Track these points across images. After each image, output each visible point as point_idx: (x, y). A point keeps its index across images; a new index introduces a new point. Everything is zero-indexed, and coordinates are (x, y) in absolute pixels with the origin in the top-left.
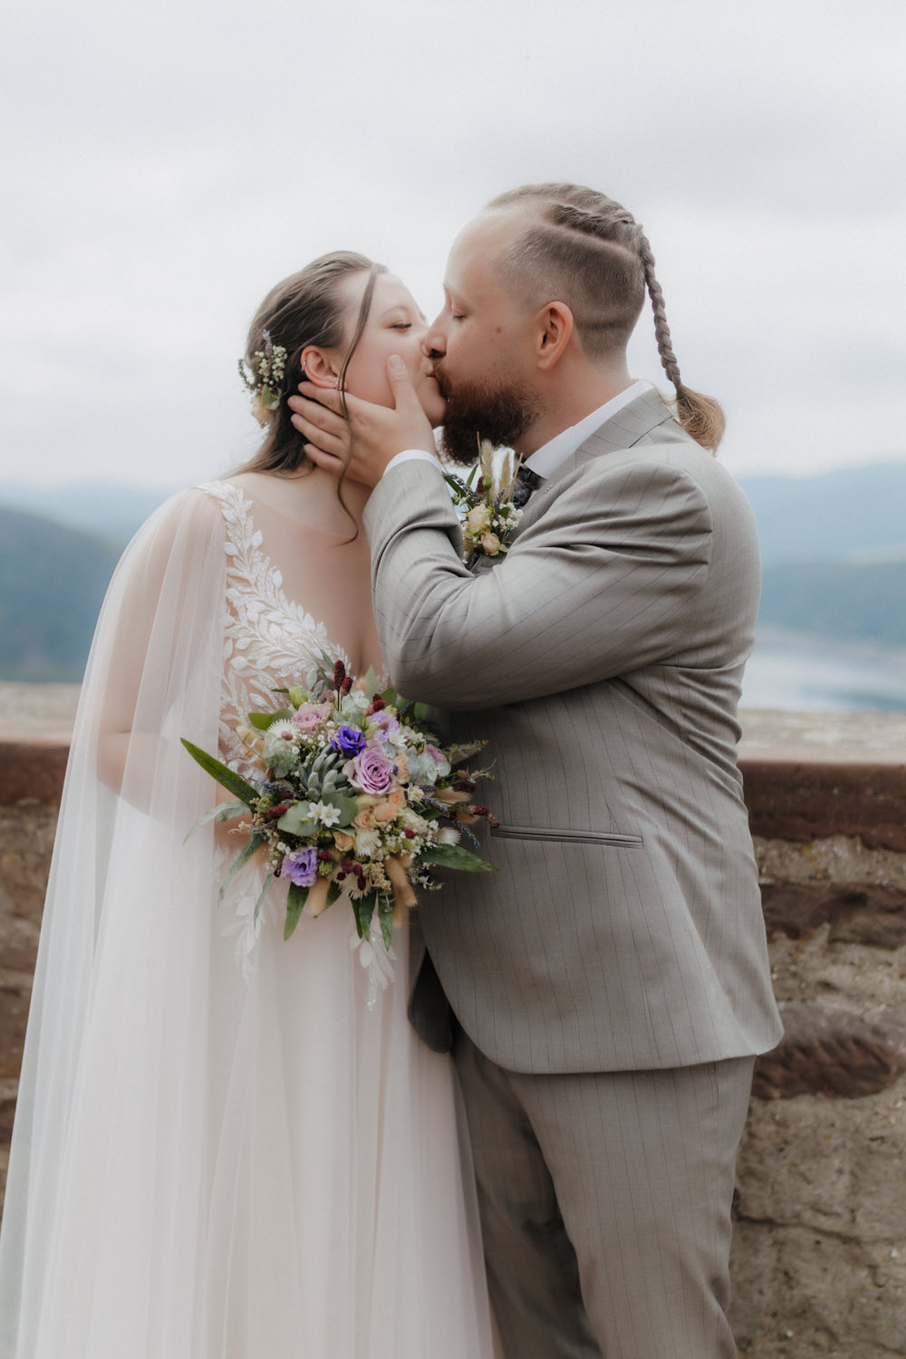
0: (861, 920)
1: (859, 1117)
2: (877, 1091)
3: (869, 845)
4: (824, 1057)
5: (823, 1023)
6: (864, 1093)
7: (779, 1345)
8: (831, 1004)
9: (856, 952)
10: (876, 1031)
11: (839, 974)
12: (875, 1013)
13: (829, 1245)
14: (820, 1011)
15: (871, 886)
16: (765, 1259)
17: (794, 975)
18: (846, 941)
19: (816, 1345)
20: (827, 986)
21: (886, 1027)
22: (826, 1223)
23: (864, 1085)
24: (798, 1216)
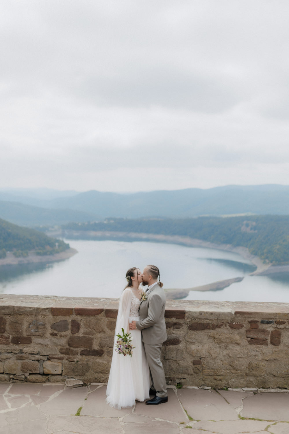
0: (176, 326)
1: (176, 347)
2: (178, 344)
3: (177, 318)
4: (173, 341)
5: (173, 337)
6: (177, 345)
7: (169, 373)
8: (173, 335)
9: (176, 329)
10: (178, 338)
11: (174, 332)
12: (178, 336)
13: (174, 361)
14: (172, 336)
15: (177, 323)
16: (167, 364)
17: (170, 332)
18: (175, 328)
19: (173, 373)
20: (173, 333)
21: (179, 337)
22: (173, 359)
23: (177, 344)
24: (170, 358)
